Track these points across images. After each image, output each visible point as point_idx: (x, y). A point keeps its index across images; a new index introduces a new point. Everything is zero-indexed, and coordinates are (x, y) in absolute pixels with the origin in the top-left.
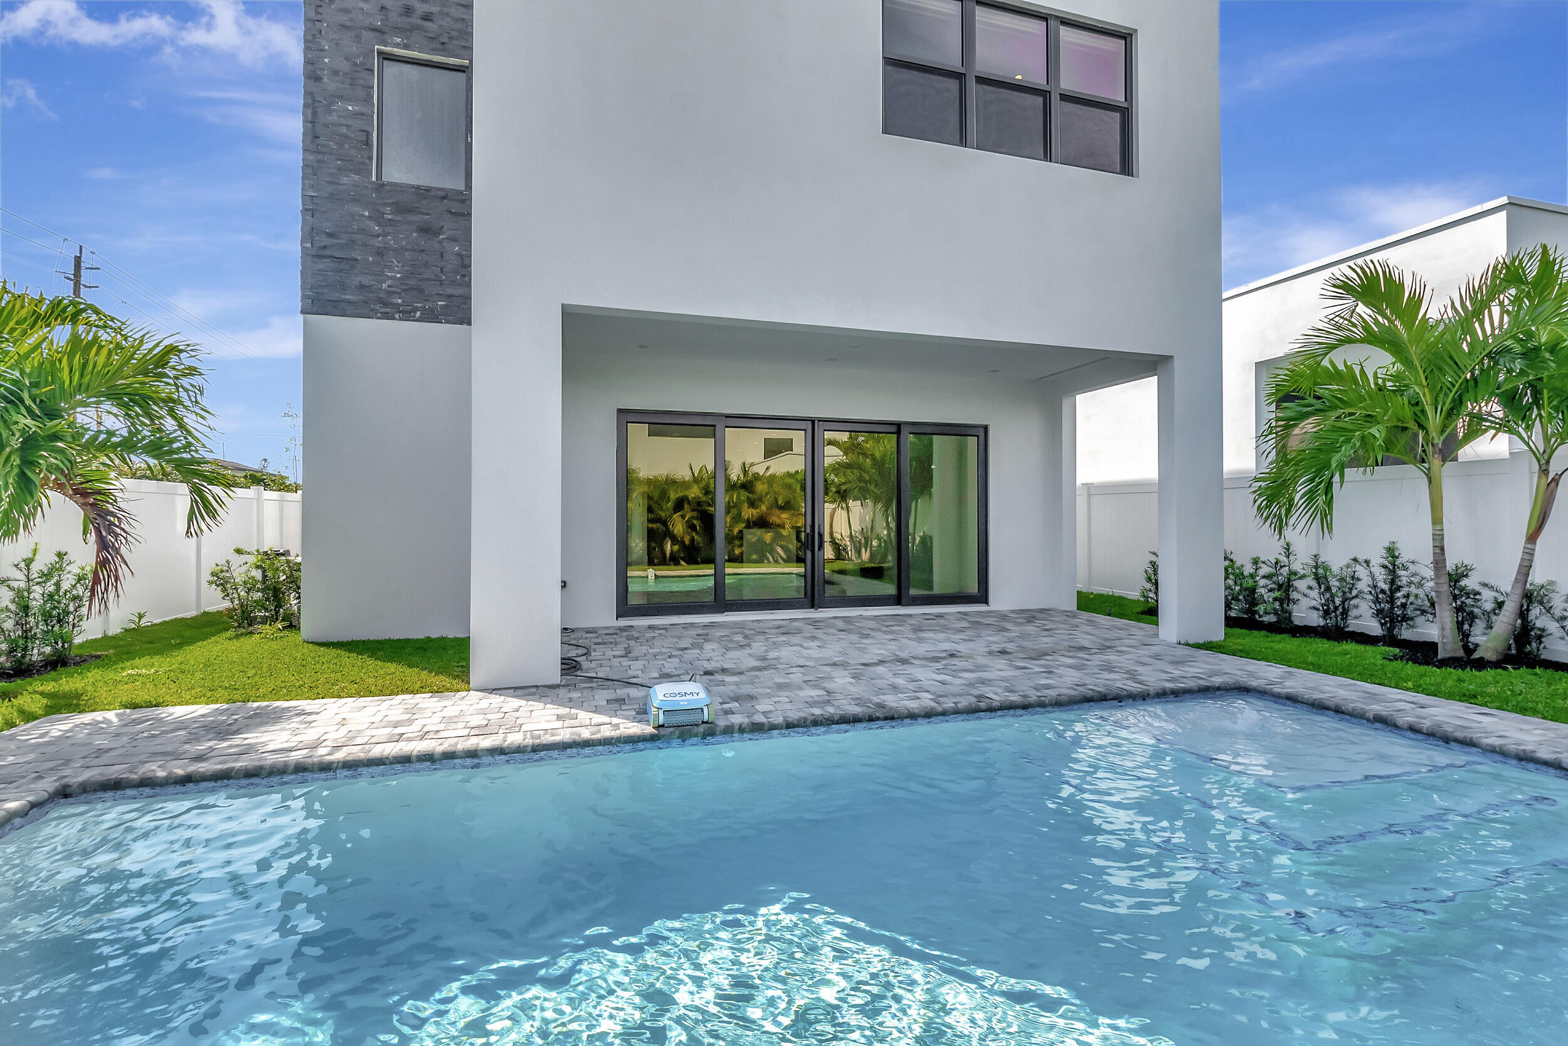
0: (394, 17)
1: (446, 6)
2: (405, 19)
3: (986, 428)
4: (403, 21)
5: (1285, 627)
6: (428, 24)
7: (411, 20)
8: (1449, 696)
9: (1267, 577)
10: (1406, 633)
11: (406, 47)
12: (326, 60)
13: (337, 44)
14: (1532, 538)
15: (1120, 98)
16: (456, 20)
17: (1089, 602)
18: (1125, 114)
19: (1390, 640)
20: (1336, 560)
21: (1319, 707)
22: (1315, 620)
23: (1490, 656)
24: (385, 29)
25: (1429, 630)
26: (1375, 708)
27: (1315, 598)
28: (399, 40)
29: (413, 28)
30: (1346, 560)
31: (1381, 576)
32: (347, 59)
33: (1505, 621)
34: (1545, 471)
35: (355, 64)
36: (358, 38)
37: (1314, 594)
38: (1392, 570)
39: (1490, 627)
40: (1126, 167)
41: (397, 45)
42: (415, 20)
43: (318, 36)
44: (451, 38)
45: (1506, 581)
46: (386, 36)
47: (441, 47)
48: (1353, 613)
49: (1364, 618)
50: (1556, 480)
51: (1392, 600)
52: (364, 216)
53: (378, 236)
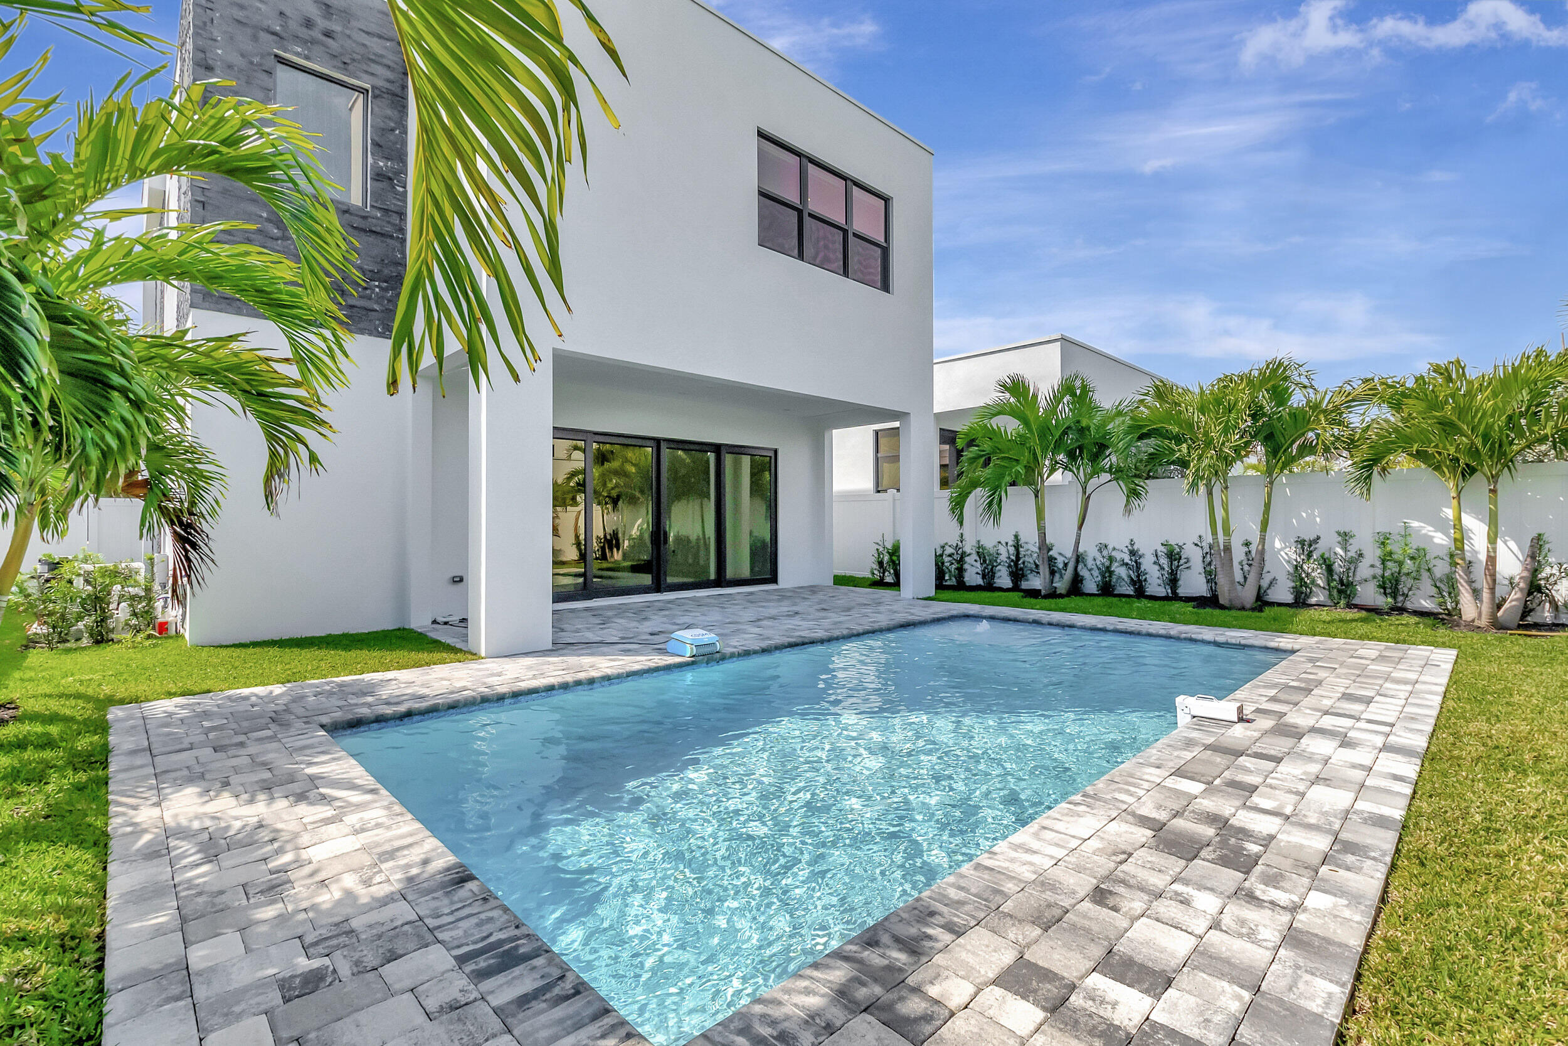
0: (294, 26)
1: (347, 28)
2: (305, 30)
3: (776, 451)
4: (304, 33)
5: (961, 586)
6: (330, 41)
7: (310, 32)
8: (1055, 610)
9: (950, 556)
10: (1024, 585)
11: (307, 58)
12: (220, 52)
13: (231, 38)
14: (1080, 527)
15: (881, 239)
16: (358, 43)
17: (841, 581)
18: (885, 252)
19: (1016, 588)
20: (989, 543)
21: (1007, 620)
22: (979, 581)
23: (1063, 592)
24: (284, 35)
25: (1036, 582)
26: (1031, 617)
27: (978, 567)
28: (299, 50)
29: (314, 42)
30: (995, 543)
31: (1012, 550)
32: (242, 55)
33: (1068, 574)
34: (1084, 492)
35: (252, 63)
36: (255, 38)
37: (978, 564)
38: (1017, 547)
39: (1061, 577)
40: (886, 287)
41: (298, 54)
42: (316, 34)
43: (209, 24)
44: (354, 60)
45: (1069, 553)
46: (285, 43)
47: (342, 66)
48: (997, 575)
49: (1004, 579)
50: (1089, 497)
51: (1016, 564)
52: (261, 217)
53: (277, 239)
